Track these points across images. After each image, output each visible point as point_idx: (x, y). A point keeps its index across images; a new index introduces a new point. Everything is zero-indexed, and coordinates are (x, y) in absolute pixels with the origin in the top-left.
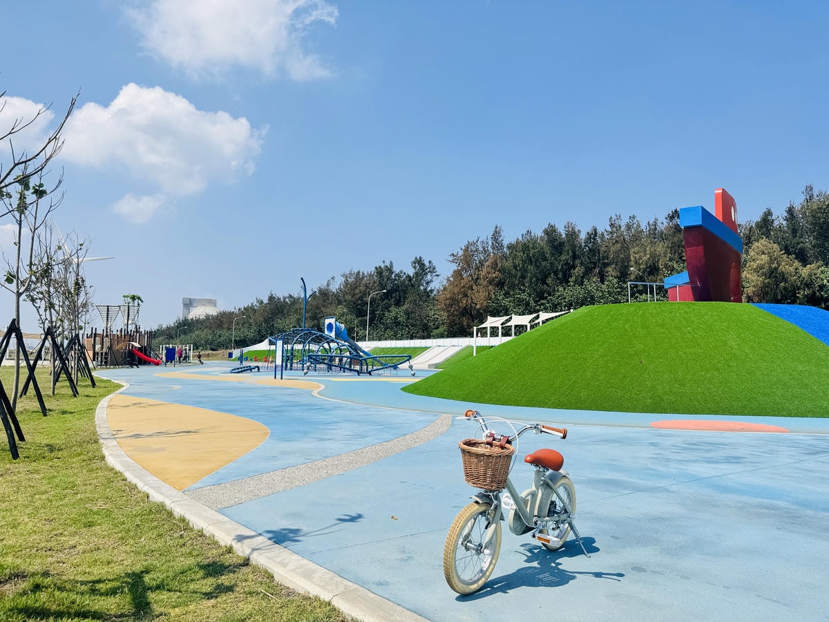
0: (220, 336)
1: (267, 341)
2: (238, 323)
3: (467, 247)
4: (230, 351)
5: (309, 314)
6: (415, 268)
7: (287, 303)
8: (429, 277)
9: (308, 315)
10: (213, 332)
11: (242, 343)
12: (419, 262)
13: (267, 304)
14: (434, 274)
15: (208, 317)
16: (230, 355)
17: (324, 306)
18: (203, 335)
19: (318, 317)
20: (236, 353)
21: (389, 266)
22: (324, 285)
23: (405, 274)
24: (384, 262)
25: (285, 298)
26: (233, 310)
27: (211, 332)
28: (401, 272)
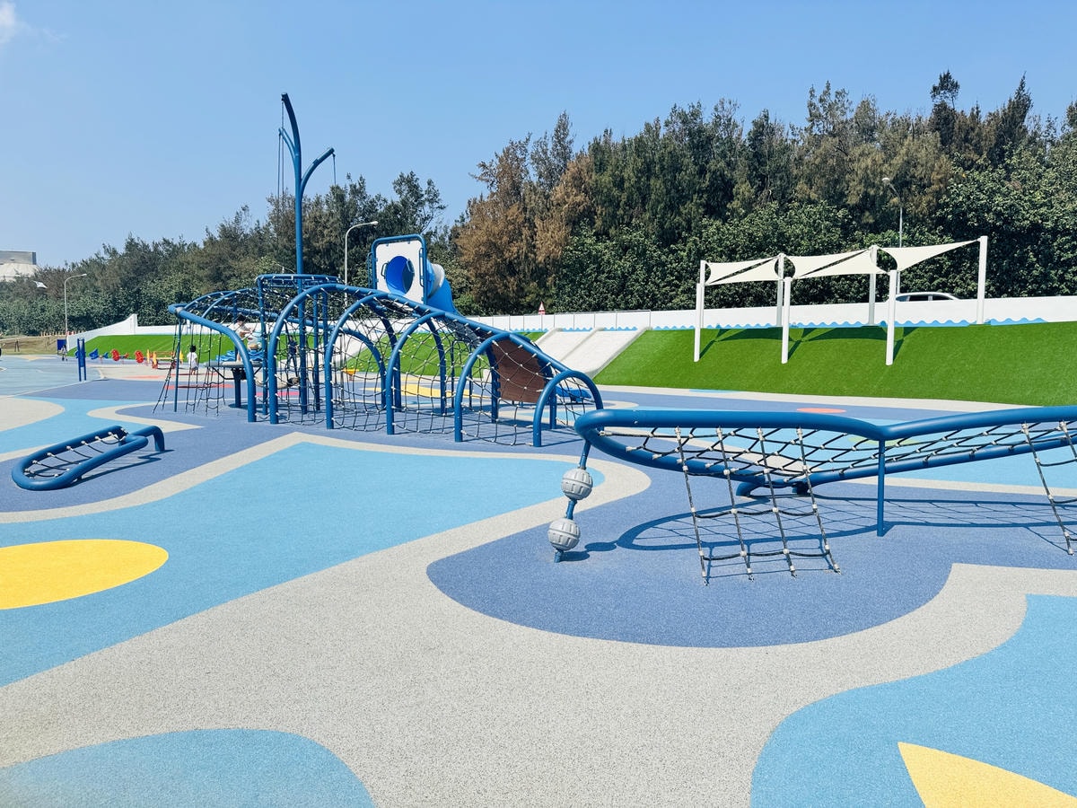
0: (43, 310)
1: (133, 318)
2: (74, 288)
3: (507, 152)
4: (60, 336)
5: (207, 272)
6: (400, 192)
7: (161, 253)
8: (426, 209)
9: (201, 273)
10: (30, 302)
11: (86, 322)
12: (409, 183)
13: (124, 255)
14: (436, 205)
15: (20, 279)
16: (61, 344)
17: (234, 257)
18: (13, 307)
19: (223, 278)
20: (72, 340)
21: (358, 187)
22: (230, 219)
23: (385, 201)
24: (349, 177)
25: (156, 246)
26: (62, 266)
27: (26, 303)
28: (378, 197)
